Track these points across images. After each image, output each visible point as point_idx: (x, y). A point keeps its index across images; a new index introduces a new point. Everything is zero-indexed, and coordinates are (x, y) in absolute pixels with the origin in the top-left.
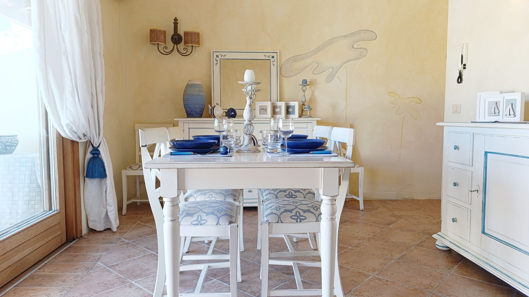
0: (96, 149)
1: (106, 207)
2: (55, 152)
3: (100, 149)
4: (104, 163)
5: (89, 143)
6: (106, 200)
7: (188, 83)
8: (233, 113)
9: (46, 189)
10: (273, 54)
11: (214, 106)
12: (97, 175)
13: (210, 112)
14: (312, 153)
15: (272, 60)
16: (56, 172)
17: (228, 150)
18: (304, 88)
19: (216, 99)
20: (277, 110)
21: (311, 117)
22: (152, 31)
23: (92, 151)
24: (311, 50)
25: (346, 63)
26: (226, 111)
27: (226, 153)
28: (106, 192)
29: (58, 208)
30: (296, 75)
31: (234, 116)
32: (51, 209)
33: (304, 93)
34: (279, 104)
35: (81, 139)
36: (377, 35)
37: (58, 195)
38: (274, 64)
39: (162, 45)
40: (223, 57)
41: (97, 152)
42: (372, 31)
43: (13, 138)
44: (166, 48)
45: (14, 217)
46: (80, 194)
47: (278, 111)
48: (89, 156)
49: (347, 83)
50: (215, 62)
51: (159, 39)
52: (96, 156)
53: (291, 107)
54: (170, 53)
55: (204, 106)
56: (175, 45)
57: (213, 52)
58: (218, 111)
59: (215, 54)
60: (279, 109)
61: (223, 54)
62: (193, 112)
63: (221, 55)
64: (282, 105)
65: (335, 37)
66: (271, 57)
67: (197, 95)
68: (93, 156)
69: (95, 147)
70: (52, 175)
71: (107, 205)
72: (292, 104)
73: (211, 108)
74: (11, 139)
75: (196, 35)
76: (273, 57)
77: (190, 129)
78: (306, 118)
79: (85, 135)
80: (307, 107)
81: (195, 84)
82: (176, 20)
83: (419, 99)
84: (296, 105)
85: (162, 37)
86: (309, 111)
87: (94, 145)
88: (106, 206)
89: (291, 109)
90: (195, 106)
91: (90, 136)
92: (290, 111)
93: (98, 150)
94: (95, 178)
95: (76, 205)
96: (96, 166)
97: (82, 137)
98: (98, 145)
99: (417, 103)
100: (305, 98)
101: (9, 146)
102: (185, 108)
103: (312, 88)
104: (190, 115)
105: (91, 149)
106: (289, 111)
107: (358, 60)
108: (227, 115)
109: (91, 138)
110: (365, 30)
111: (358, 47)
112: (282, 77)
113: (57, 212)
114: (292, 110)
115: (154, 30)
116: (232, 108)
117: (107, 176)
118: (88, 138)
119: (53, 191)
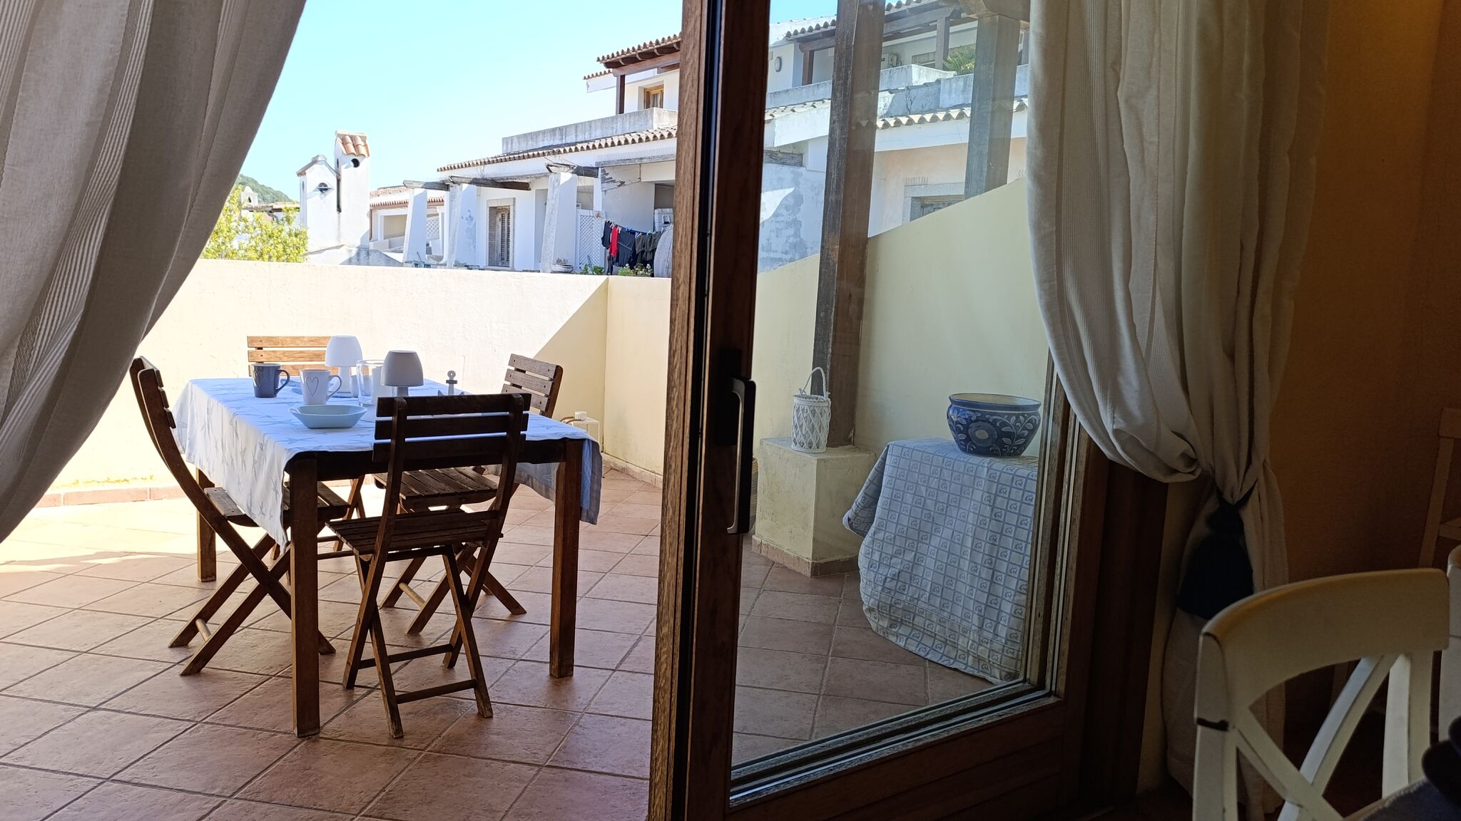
0: (1229, 511)
2: (1076, 505)
3: (1245, 514)
4: (1253, 570)
5: (1207, 485)
9: (1039, 615)
16: (1071, 569)
23: (1215, 516)
29: (1062, 688)
35: (1174, 471)
37: (1065, 647)
41: (1231, 522)
43: (1023, 415)
45: (987, 643)
46: (1148, 655)
48: (1200, 529)
52: (1225, 536)
68: (1217, 532)
69: (1229, 505)
70: (1059, 577)
74: (1017, 417)
79: (1191, 461)
87: (1224, 497)
91: (1212, 463)
93: (1239, 518)
97: (1180, 465)
98: (1238, 497)
101: (1009, 435)
105: (1211, 506)
109: (1214, 472)
113: (1052, 700)
118: (1203, 470)
119: (1054, 628)
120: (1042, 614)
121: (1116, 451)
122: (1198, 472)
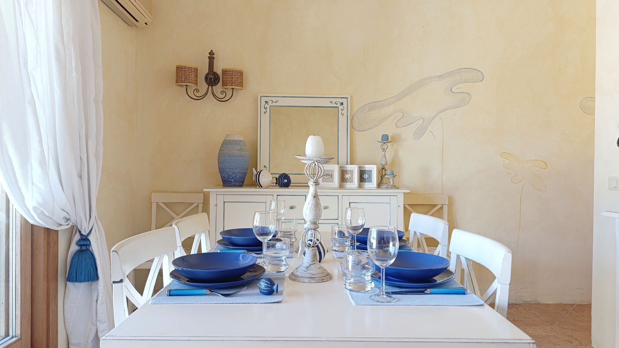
0: (84, 238)
1: (97, 325)
2: (17, 247)
3: (91, 238)
4: (96, 259)
5: (74, 229)
6: (97, 314)
7: (225, 139)
8: (286, 181)
10: (341, 100)
11: (261, 170)
12: (83, 278)
13: (254, 179)
14: (429, 292)
15: (341, 107)
16: (18, 277)
17: (275, 287)
18: (385, 147)
19: (263, 159)
20: (347, 176)
21: (395, 187)
22: (179, 69)
23: (79, 241)
24: (394, 95)
25: (442, 112)
26: (277, 176)
27: (270, 292)
28: (97, 301)
29: (18, 332)
30: (373, 128)
31: (287, 185)
32: (7, 335)
33: (384, 153)
34: (349, 167)
35: (61, 225)
36: (484, 75)
37: (19, 313)
38: (342, 113)
39: (192, 87)
40: (274, 104)
41: (85, 243)
42: (477, 70)
44: (197, 90)
46: (57, 306)
47: (348, 178)
48: (74, 248)
49: (443, 140)
50: (263, 110)
51: (188, 79)
52: (84, 248)
53: (367, 172)
54: (203, 98)
55: (247, 169)
56: (210, 86)
57: (261, 97)
58: (266, 178)
59: (264, 100)
60: (349, 174)
61: (275, 99)
62: (231, 179)
63: (272, 101)
64: (354, 169)
65: (426, 77)
66: (339, 104)
67: (236, 155)
68: (81, 248)
69: (84, 235)
70: (12, 282)
71: (98, 321)
72: (367, 167)
73: (256, 173)
75: (238, 74)
76: (342, 104)
77: (225, 203)
78: (387, 188)
79: (67, 220)
80: (389, 174)
81: (235, 140)
82: (212, 53)
83: (544, 162)
84: (373, 169)
85: (192, 76)
86: (392, 179)
87: (81, 233)
88: (96, 323)
89: (366, 174)
90: (233, 170)
91: (76, 219)
92: (365, 178)
93: (88, 240)
94: (80, 282)
95: (49, 324)
96: (83, 264)
97: (63, 222)
98: (87, 232)
99: (541, 168)
100: (386, 160)
102: (220, 172)
103: (395, 146)
104: (227, 182)
105: (77, 237)
106: (363, 177)
107: (459, 108)
108: (277, 182)
109: (77, 223)
110: (468, 68)
111: (458, 92)
112: (354, 130)
113: (14, 339)
114: (368, 176)
115: (182, 67)
116: (284, 173)
117: (99, 278)
118: (72, 223)
119: (12, 306)
120: (4, 302)
121: (36, 220)
122: (71, 224)
